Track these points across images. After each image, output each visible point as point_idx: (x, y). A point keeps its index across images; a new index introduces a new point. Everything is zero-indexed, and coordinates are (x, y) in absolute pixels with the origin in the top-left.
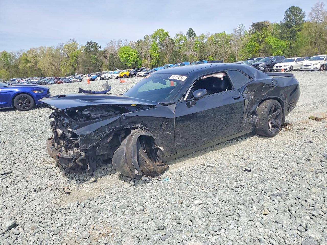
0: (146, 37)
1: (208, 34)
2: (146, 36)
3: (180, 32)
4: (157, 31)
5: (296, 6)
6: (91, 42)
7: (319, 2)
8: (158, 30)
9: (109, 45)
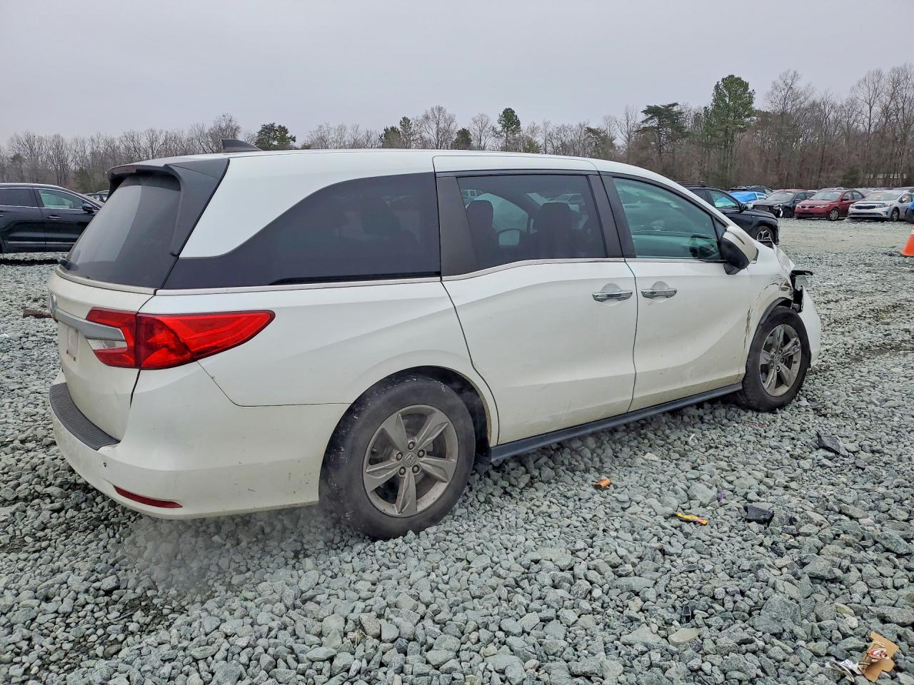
0: (405, 122)
1: (546, 124)
2: (404, 119)
3: (483, 115)
4: (429, 110)
5: (736, 76)
6: (272, 125)
7: (789, 71)
8: (432, 110)
9: (315, 137)
